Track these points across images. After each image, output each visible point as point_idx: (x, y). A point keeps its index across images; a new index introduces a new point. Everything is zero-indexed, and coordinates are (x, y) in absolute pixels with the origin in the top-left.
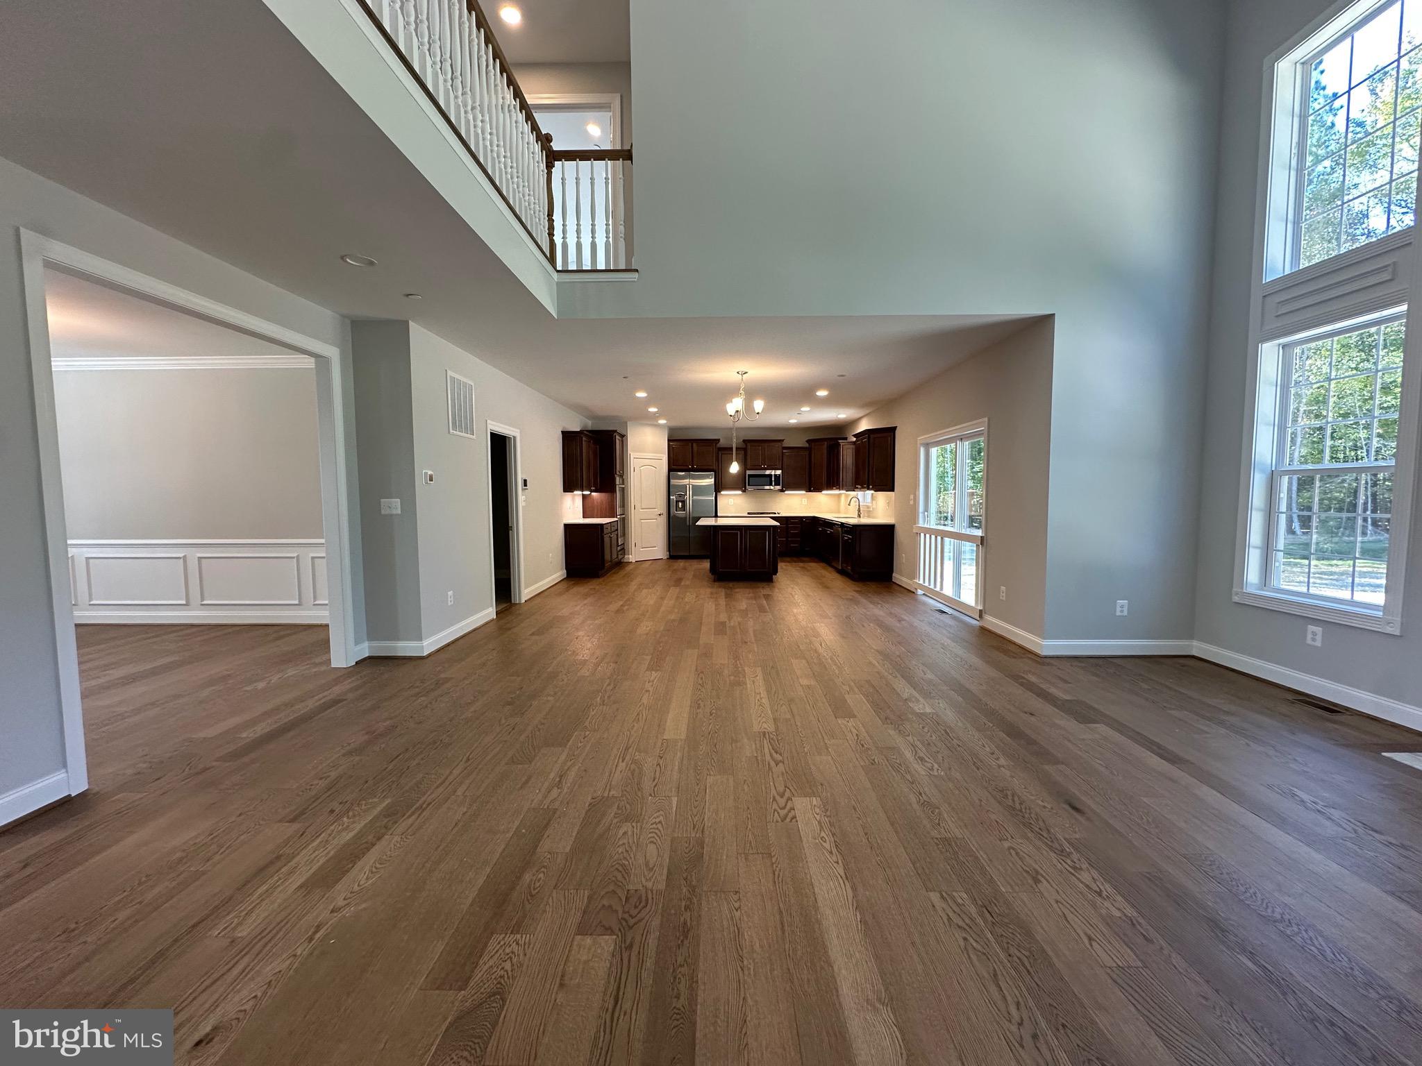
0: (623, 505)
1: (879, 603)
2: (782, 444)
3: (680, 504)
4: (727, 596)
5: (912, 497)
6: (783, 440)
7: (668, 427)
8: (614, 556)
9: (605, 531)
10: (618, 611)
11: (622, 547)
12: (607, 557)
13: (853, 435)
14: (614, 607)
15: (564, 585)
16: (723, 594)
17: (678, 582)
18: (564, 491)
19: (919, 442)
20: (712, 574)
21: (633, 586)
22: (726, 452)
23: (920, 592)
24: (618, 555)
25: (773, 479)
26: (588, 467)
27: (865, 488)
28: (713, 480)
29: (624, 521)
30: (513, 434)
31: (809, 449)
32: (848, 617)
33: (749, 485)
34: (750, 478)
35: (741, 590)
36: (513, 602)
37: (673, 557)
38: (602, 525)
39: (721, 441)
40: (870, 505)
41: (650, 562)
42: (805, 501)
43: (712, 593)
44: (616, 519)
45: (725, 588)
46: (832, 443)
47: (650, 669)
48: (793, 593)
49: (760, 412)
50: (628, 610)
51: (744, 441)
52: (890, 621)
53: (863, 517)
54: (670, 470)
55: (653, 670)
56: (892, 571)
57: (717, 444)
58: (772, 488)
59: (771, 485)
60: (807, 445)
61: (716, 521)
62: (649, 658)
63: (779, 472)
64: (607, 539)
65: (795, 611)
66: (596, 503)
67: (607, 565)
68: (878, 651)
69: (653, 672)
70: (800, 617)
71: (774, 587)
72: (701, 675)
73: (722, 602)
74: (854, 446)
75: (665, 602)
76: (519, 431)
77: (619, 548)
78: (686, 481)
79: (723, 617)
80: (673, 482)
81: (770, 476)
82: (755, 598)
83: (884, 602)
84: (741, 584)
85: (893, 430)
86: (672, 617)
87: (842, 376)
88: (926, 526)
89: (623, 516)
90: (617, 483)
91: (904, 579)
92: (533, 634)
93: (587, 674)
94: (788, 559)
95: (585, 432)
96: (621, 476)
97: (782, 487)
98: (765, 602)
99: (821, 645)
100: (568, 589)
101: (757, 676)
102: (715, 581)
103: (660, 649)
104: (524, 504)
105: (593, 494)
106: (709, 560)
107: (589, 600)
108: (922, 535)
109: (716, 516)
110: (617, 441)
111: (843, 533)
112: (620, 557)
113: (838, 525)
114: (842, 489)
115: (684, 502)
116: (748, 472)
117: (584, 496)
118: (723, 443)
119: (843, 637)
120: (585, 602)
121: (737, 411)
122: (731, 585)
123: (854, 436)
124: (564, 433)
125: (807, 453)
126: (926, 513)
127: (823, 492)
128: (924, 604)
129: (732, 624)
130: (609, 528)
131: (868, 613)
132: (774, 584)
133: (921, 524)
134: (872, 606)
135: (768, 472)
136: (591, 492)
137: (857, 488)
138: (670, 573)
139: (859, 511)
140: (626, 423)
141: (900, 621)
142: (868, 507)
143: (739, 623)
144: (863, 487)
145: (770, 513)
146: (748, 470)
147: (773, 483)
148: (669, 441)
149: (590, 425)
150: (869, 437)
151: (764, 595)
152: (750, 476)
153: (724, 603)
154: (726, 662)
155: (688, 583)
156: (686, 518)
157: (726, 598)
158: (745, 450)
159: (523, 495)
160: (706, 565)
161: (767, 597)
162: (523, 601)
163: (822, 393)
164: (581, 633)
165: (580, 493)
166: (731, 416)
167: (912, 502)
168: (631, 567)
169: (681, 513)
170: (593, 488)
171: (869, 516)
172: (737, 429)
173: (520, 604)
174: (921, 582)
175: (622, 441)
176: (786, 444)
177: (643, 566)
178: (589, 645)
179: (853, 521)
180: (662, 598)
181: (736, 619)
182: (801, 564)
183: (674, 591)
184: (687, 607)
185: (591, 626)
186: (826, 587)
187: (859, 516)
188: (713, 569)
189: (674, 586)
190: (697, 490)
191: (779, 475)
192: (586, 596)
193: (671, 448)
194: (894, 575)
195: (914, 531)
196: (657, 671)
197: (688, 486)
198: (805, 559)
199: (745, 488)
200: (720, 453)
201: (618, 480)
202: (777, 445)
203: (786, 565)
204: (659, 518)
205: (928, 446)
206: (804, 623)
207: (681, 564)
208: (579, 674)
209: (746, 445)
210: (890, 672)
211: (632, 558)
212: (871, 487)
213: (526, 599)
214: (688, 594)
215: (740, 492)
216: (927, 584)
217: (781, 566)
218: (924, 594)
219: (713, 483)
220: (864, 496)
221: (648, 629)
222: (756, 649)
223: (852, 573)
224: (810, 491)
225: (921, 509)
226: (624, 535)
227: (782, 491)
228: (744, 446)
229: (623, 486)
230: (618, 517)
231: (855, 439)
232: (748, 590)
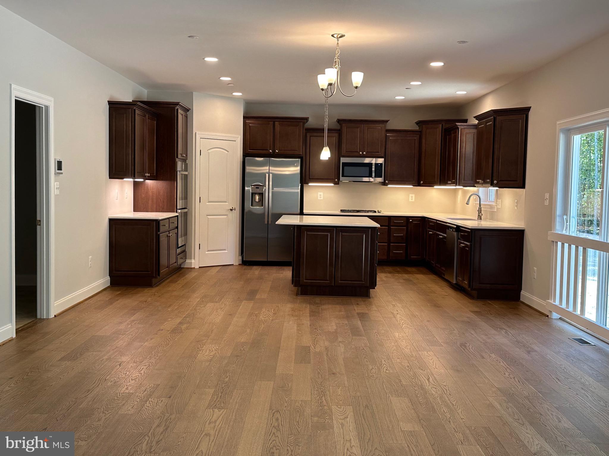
0: (186, 197)
1: (502, 329)
2: (385, 127)
3: (257, 197)
4: (313, 314)
5: (547, 196)
6: (387, 121)
7: (244, 100)
8: (173, 260)
9: (162, 229)
10: (175, 331)
11: (182, 249)
12: (163, 261)
13: (474, 117)
14: (170, 324)
15: (106, 297)
16: (308, 311)
17: (251, 295)
18: (110, 178)
19: (558, 128)
20: (295, 286)
21: (195, 298)
22: (315, 134)
23: (555, 315)
24: (177, 259)
25: (373, 169)
26: (143, 148)
27: (487, 183)
28: (299, 168)
29: (185, 215)
30: (47, 103)
31: (420, 133)
32: (463, 345)
33: (343, 176)
34: (345, 167)
35: (330, 306)
36: (39, 317)
37: (246, 263)
38: (157, 222)
39: (310, 119)
40: (494, 204)
41: (219, 268)
42: (412, 197)
43: (293, 310)
44: (175, 214)
45: (310, 303)
46: (448, 126)
47: (212, 406)
48: (395, 312)
49: (359, 85)
50: (187, 328)
51: (339, 121)
52: (519, 353)
53: (486, 219)
54: (246, 154)
55: (215, 407)
56: (520, 289)
57: (304, 123)
58: (372, 180)
59: (370, 176)
60: (417, 128)
61: (301, 220)
62: (212, 391)
63: (381, 161)
64: (163, 239)
65: (397, 334)
66: (150, 194)
67: (163, 271)
68: (498, 389)
69: (216, 410)
70: (403, 344)
71: (371, 304)
72: (277, 415)
73: (306, 321)
74: (475, 131)
75: (235, 319)
76: (53, 99)
77: (179, 250)
78: (265, 169)
79: (306, 340)
80: (248, 169)
81: (370, 165)
82: (348, 317)
83: (509, 327)
84: (331, 299)
85: (527, 110)
86: (243, 339)
87: (464, 42)
88: (564, 232)
89: (186, 210)
90: (179, 168)
91: (535, 298)
92: (63, 359)
93: (132, 412)
94: (389, 269)
95: (139, 103)
96: (184, 160)
97: (385, 181)
98: (359, 323)
99: (428, 380)
100: (111, 302)
101: (347, 417)
102: (297, 294)
103: (227, 380)
104: (57, 192)
105: (147, 181)
106: (291, 268)
107: (137, 316)
108: (560, 244)
109: (302, 213)
110: (180, 117)
111: (458, 239)
112: (180, 261)
113: (451, 227)
114: (459, 185)
115: (261, 195)
116: (343, 160)
117: (136, 184)
118: (312, 123)
119: (458, 371)
120: (132, 318)
121: (330, 84)
122: (318, 299)
123: (477, 117)
124: (111, 104)
125: (416, 138)
126: (565, 217)
127: (435, 187)
128: (561, 331)
129: (318, 350)
130: (167, 225)
131: (488, 340)
132: (371, 300)
133: (558, 229)
134: (493, 332)
135: (367, 160)
136: (146, 178)
137: (478, 183)
138: (242, 283)
139: (480, 211)
140: (192, 93)
141: (529, 352)
142: (491, 207)
143: (327, 349)
144: (485, 182)
145: (368, 211)
146: (344, 156)
147: (373, 174)
148: (244, 117)
149: (145, 95)
150: (495, 119)
151: (358, 314)
152: (345, 164)
153: (309, 323)
154: (310, 399)
155: (264, 296)
156: (264, 214)
157: (310, 316)
158: (339, 132)
159: (55, 181)
160: (287, 273)
161: (362, 316)
162: (52, 316)
163: (437, 64)
164: (124, 359)
165: (131, 180)
166: (322, 90)
167: (547, 203)
168: (193, 274)
169: (257, 209)
170: (147, 175)
171: (492, 219)
172: (330, 105)
173: (48, 319)
174: (557, 303)
175: (186, 117)
176: (391, 126)
177: (208, 273)
178: (136, 374)
179: (471, 224)
180: (231, 315)
181: (323, 343)
182: (406, 276)
183: (246, 306)
184: (263, 326)
185: (140, 350)
186: (436, 306)
187: (480, 218)
188: (296, 280)
189: (246, 299)
190: (279, 180)
191: (381, 164)
192: (134, 310)
193: (248, 127)
194: (522, 292)
195: (550, 238)
196: (219, 408)
197: (267, 175)
198: (409, 269)
199: (339, 179)
200: (308, 135)
201: (179, 165)
202: (379, 126)
203: (386, 277)
204: (231, 214)
205: (569, 132)
206: (407, 351)
207: (256, 271)
208: (120, 412)
209: (341, 127)
210: (516, 417)
211: (195, 262)
212: (495, 182)
213: (56, 313)
214: (264, 310)
215: (332, 185)
216: (564, 306)
217: (381, 277)
218: (560, 319)
219: (299, 171)
220: (487, 194)
221: (212, 354)
222: (346, 383)
223: (469, 289)
224: (419, 185)
225: (559, 210)
226: (186, 234)
227: (384, 184)
228: (338, 127)
229: (186, 173)
230: (179, 211)
231: (476, 122)
232: (338, 307)
